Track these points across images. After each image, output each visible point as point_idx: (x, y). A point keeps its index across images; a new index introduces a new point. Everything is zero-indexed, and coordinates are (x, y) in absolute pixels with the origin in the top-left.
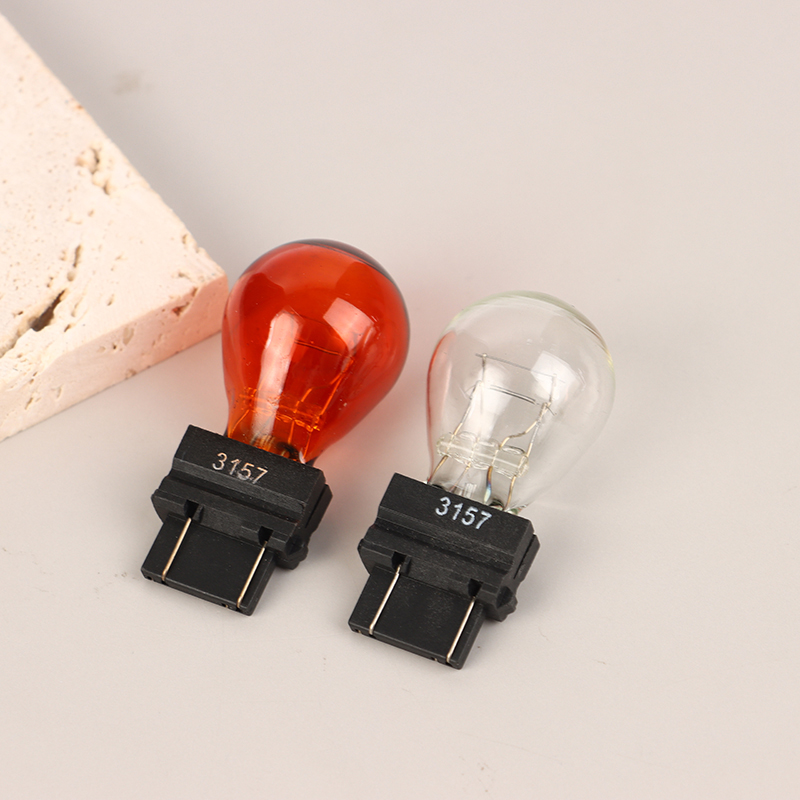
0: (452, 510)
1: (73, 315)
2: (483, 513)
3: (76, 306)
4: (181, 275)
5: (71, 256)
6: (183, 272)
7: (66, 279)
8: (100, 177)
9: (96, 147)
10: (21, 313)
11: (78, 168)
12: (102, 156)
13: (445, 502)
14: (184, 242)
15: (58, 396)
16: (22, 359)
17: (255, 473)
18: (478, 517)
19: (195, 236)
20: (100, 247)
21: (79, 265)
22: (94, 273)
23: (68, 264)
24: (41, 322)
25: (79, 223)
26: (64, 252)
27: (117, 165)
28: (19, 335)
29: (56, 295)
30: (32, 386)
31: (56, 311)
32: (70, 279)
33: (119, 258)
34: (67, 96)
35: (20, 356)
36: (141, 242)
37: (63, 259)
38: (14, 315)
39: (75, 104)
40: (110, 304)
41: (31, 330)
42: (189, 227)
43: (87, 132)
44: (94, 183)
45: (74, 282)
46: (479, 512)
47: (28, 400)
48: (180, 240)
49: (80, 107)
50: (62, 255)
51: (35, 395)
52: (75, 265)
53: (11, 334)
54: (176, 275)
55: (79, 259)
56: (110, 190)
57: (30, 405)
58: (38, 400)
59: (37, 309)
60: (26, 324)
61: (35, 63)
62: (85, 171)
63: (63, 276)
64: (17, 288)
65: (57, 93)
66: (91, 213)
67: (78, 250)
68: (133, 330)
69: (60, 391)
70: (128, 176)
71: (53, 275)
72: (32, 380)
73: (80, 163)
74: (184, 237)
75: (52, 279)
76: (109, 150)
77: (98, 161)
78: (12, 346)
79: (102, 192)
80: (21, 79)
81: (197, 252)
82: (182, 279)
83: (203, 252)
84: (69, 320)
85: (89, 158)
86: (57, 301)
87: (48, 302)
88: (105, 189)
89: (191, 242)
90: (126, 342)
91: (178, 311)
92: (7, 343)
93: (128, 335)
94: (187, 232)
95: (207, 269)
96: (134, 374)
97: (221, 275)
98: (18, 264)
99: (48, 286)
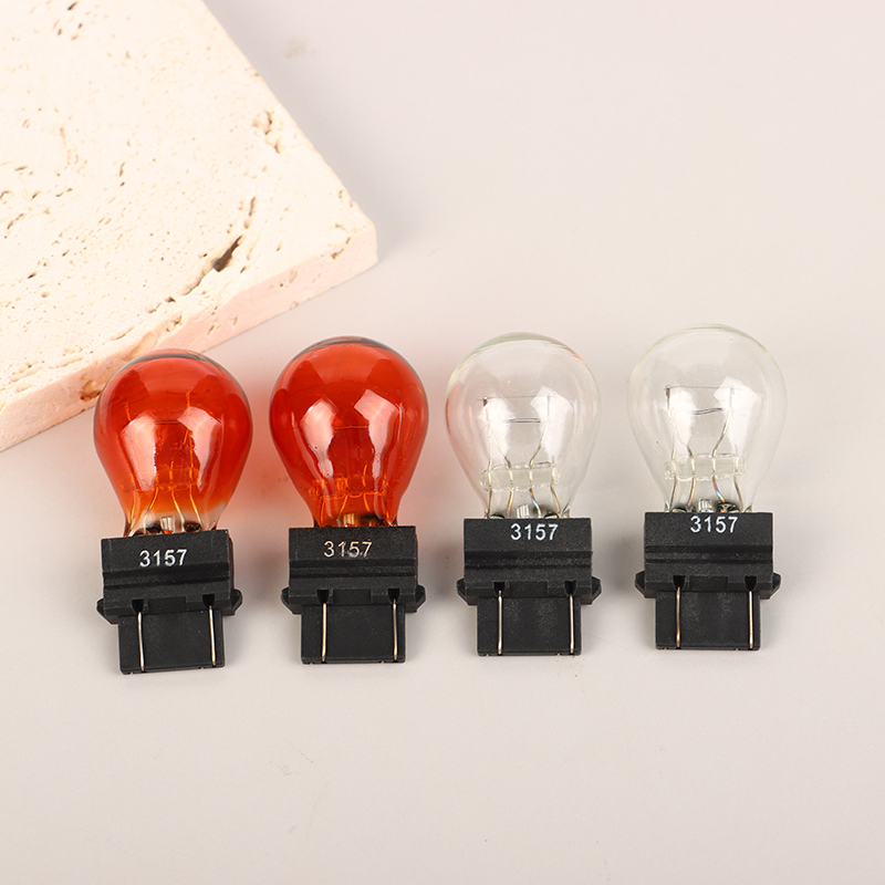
0: (524, 532)
1: (248, 258)
2: (551, 526)
3: (251, 251)
4: (337, 226)
5: (247, 206)
6: (339, 223)
7: (243, 227)
8: (272, 137)
9: (270, 111)
10: (206, 255)
11: (255, 129)
12: (274, 118)
13: (516, 528)
14: (340, 197)
15: (235, 324)
16: (205, 295)
17: (363, 548)
18: (548, 530)
19: (350, 192)
20: (271, 199)
21: (254, 215)
22: (266, 222)
23: (245, 213)
24: (221, 264)
25: (254, 178)
26: (241, 203)
27: (287, 128)
28: (204, 274)
29: (234, 241)
30: (213, 317)
31: (233, 254)
32: (246, 227)
33: (286, 209)
34: (247, 65)
35: (204, 293)
36: (305, 196)
37: (240, 209)
38: (200, 257)
39: (253, 72)
40: (279, 249)
41: (214, 270)
42: (344, 183)
43: (262, 97)
44: (267, 143)
45: (249, 230)
46: (547, 526)
47: (210, 327)
48: (337, 195)
49: (257, 75)
50: (240, 206)
51: (216, 324)
52: (250, 214)
53: (198, 274)
54: (334, 226)
55: (254, 209)
56: (279, 149)
57: (212, 332)
58: (218, 327)
59: (219, 253)
60: (210, 265)
61: (221, 34)
62: (260, 131)
63: (240, 223)
64: (203, 233)
65: (239, 62)
66: (264, 169)
67: (253, 200)
68: (296, 272)
69: (236, 319)
70: (295, 137)
71: (232, 222)
72: (213, 313)
73: (256, 125)
74: (341, 192)
75: (231, 225)
76: (281, 114)
77: (271, 122)
78: (198, 284)
79: (274, 150)
80: (209, 49)
81: (351, 205)
82: (339, 230)
83: (356, 206)
84: (245, 263)
85: (263, 120)
86: (235, 245)
87: (228, 246)
88: (276, 147)
89: (346, 197)
90: (291, 281)
91: (334, 256)
92: (194, 281)
93: (293, 275)
94: (343, 188)
95: (358, 222)
96: (297, 305)
97: (371, 227)
98: (204, 212)
99: (228, 232)
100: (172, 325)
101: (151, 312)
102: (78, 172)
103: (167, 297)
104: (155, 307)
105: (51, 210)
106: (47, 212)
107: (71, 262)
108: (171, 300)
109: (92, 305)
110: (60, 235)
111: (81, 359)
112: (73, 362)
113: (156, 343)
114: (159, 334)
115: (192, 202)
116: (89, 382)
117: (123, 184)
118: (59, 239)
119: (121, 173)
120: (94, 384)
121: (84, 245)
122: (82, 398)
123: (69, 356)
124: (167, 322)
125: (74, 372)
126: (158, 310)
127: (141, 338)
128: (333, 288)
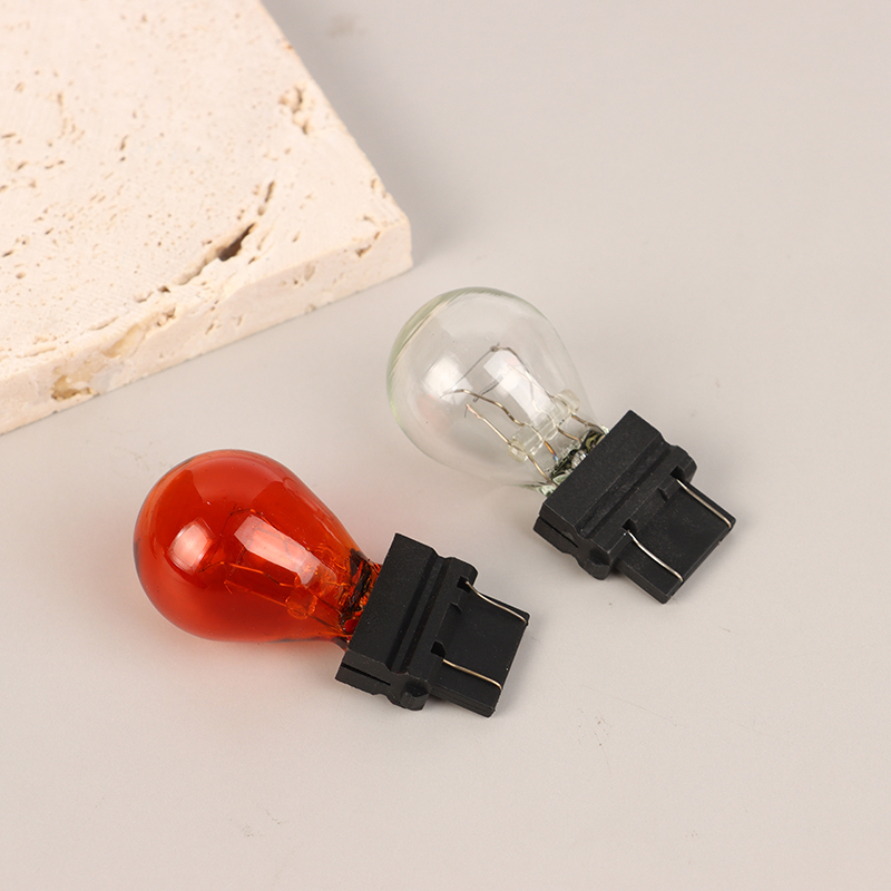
1: (259, 248)
3: (263, 240)
4: (366, 218)
5: (263, 191)
6: (368, 215)
7: (256, 213)
8: (300, 117)
9: (300, 87)
10: (210, 242)
11: (281, 106)
12: (305, 96)
14: (372, 187)
15: (239, 324)
16: (205, 286)
19: (384, 181)
20: (292, 185)
21: (271, 201)
22: (284, 209)
23: (260, 200)
24: (229, 252)
25: (275, 160)
26: (257, 187)
27: (318, 106)
28: (206, 263)
29: (246, 227)
30: (213, 314)
31: (244, 243)
32: (261, 213)
33: (309, 197)
34: (279, 35)
35: (204, 284)
36: (332, 183)
37: (256, 193)
38: (204, 244)
39: (285, 44)
40: (295, 240)
41: (218, 260)
42: (379, 171)
43: (293, 71)
44: (294, 122)
45: (264, 217)
47: (209, 326)
48: (369, 184)
49: (290, 47)
50: (255, 190)
51: (216, 323)
52: (267, 200)
53: (198, 261)
54: (361, 218)
55: (272, 194)
56: (309, 130)
57: (211, 332)
58: (219, 326)
59: (227, 239)
60: (213, 253)
62: (287, 110)
63: (254, 209)
64: (209, 218)
65: (269, 32)
66: (288, 151)
67: (271, 186)
68: (314, 268)
69: (240, 319)
70: (327, 118)
71: (244, 207)
72: (213, 309)
73: (283, 102)
74: (373, 182)
75: (243, 211)
76: (313, 91)
77: (300, 101)
78: (198, 273)
79: (301, 131)
80: (237, 16)
81: (384, 196)
82: (367, 223)
83: (389, 198)
84: (254, 253)
85: (292, 97)
86: (246, 233)
87: (237, 234)
88: (304, 129)
89: (379, 187)
90: (307, 278)
91: (361, 252)
92: (193, 270)
93: (309, 271)
94: (376, 177)
95: (391, 215)
96: (314, 309)
97: (404, 222)
98: (213, 194)
99: (239, 218)
100: (163, 319)
101: (141, 301)
102: (73, 142)
103: (161, 285)
104: (145, 296)
105: (38, 184)
106: (33, 185)
107: (55, 242)
108: (165, 290)
109: (72, 289)
110: (46, 212)
111: (53, 349)
112: (44, 352)
113: (144, 338)
114: (148, 329)
115: (201, 183)
116: (63, 378)
117: (123, 159)
118: (43, 215)
119: (123, 146)
120: (68, 380)
121: (71, 224)
122: (55, 397)
123: (40, 345)
124: (157, 314)
125: (44, 363)
126: (149, 300)
127: (125, 330)
128: (357, 292)
